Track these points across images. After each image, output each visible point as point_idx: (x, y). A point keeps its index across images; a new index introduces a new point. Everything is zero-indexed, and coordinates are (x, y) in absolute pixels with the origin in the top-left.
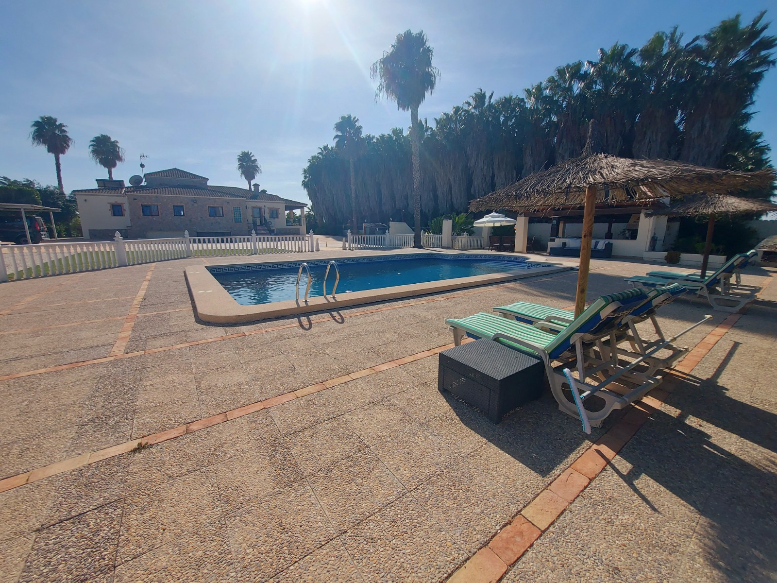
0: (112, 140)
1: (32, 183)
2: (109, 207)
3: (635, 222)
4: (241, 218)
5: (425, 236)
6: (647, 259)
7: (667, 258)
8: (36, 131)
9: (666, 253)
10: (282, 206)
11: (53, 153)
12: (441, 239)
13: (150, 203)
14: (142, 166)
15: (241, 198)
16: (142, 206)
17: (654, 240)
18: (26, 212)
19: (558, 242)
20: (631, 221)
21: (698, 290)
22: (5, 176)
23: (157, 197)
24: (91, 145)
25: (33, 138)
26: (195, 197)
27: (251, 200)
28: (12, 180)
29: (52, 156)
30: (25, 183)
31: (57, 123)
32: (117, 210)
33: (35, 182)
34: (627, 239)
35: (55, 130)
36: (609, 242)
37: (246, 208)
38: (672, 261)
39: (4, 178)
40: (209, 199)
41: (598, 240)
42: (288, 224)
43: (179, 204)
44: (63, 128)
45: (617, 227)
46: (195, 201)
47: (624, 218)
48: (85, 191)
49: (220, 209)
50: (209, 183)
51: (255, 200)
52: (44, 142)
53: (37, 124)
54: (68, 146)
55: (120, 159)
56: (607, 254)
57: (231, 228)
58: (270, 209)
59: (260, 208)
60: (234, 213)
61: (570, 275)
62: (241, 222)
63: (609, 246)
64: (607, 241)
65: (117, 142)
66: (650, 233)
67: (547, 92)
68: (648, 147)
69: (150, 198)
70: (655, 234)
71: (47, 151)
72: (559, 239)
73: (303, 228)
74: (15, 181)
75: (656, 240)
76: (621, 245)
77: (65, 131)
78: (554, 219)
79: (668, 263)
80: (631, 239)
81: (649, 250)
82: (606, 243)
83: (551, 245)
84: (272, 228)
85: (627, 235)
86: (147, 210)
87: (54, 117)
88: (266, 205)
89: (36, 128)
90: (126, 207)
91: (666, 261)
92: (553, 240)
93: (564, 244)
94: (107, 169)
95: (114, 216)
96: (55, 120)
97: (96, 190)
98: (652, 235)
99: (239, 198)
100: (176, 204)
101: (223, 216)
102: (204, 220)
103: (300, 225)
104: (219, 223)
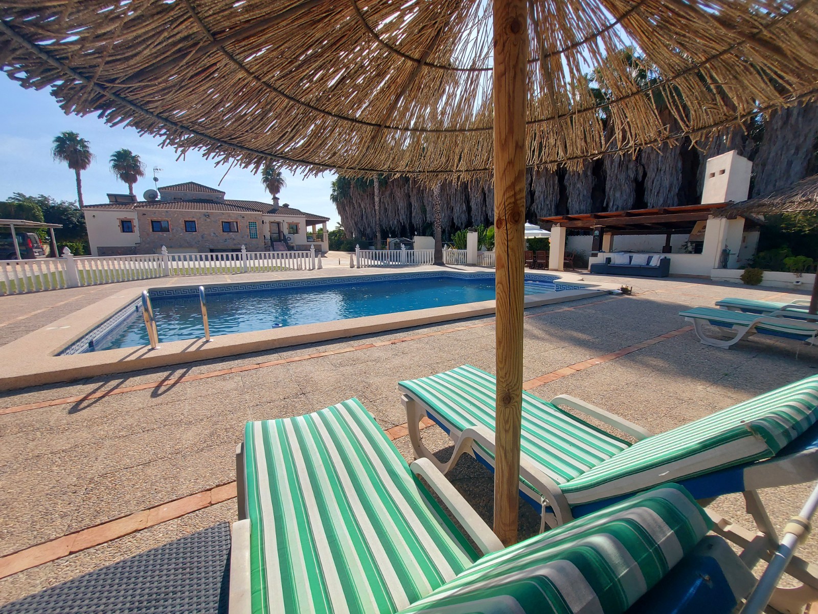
0: (133, 155)
1: (46, 199)
2: (118, 223)
3: (699, 232)
4: (257, 234)
5: (446, 252)
6: (717, 279)
7: (743, 277)
8: (58, 147)
9: (742, 272)
10: (302, 221)
11: (74, 168)
12: (465, 255)
13: (160, 219)
14: (156, 179)
15: (257, 213)
16: (152, 222)
17: (725, 254)
18: (16, 229)
19: (600, 258)
20: (695, 231)
21: (810, 336)
22: (20, 192)
23: (167, 212)
24: (112, 160)
25: (55, 154)
26: (209, 211)
27: (269, 214)
28: (27, 196)
29: (73, 171)
30: (39, 199)
31: (78, 139)
32: (126, 226)
33: (50, 198)
34: (690, 252)
35: (77, 146)
36: (665, 257)
37: (263, 223)
38: (751, 281)
39: (18, 194)
40: (224, 214)
41: (651, 255)
42: (309, 240)
43: (191, 219)
44: (86, 143)
45: (677, 239)
46: (208, 216)
47: (685, 227)
48: (94, 206)
49: (235, 224)
50: (226, 198)
51: (273, 215)
52: (66, 158)
53: (58, 139)
54: (89, 161)
55: (141, 174)
56: (663, 272)
58: (289, 224)
59: (278, 224)
60: (250, 228)
61: (606, 301)
62: (257, 238)
63: (665, 263)
64: (663, 256)
65: (138, 156)
66: (720, 244)
67: (594, 85)
68: (716, 142)
69: (159, 213)
70: (726, 246)
71: (68, 168)
72: (602, 254)
73: (325, 244)
74: (31, 197)
75: (728, 254)
76: (681, 261)
77: (86, 147)
78: (596, 229)
79: (745, 283)
80: (695, 253)
81: (719, 268)
82: (661, 258)
83: (592, 261)
84: (292, 245)
85: (690, 248)
86: (157, 226)
87: (75, 132)
88: (286, 220)
89: (58, 143)
90: (136, 223)
91: (742, 282)
92: (596, 255)
93: (609, 260)
94: (127, 185)
95: (124, 231)
96: (77, 135)
97: (105, 205)
98: (724, 248)
99: (255, 213)
100: (187, 219)
101: (238, 232)
102: (217, 236)
103: (322, 241)
104: (234, 239)
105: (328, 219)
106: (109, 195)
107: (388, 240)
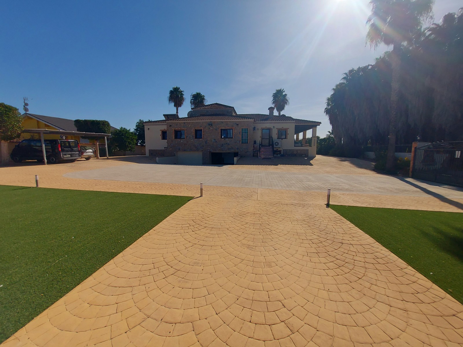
2: (160, 133)
4: (247, 139)
10: (291, 128)
13: (179, 129)
16: (175, 131)
23: (184, 123)
26: (212, 121)
32: (164, 135)
37: (255, 129)
40: (222, 122)
42: (297, 145)
46: (211, 125)
49: (231, 131)
57: (238, 149)
58: (279, 129)
59: (269, 130)
60: (242, 134)
62: (248, 143)
69: (180, 124)
73: (313, 149)
84: (279, 149)
86: (177, 134)
88: (277, 126)
90: (168, 132)
100: (197, 128)
101: (232, 138)
102: (216, 142)
103: (310, 146)
104: (229, 144)
105: (319, 123)
106: (164, 115)
107: (414, 145)
